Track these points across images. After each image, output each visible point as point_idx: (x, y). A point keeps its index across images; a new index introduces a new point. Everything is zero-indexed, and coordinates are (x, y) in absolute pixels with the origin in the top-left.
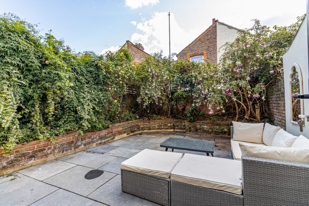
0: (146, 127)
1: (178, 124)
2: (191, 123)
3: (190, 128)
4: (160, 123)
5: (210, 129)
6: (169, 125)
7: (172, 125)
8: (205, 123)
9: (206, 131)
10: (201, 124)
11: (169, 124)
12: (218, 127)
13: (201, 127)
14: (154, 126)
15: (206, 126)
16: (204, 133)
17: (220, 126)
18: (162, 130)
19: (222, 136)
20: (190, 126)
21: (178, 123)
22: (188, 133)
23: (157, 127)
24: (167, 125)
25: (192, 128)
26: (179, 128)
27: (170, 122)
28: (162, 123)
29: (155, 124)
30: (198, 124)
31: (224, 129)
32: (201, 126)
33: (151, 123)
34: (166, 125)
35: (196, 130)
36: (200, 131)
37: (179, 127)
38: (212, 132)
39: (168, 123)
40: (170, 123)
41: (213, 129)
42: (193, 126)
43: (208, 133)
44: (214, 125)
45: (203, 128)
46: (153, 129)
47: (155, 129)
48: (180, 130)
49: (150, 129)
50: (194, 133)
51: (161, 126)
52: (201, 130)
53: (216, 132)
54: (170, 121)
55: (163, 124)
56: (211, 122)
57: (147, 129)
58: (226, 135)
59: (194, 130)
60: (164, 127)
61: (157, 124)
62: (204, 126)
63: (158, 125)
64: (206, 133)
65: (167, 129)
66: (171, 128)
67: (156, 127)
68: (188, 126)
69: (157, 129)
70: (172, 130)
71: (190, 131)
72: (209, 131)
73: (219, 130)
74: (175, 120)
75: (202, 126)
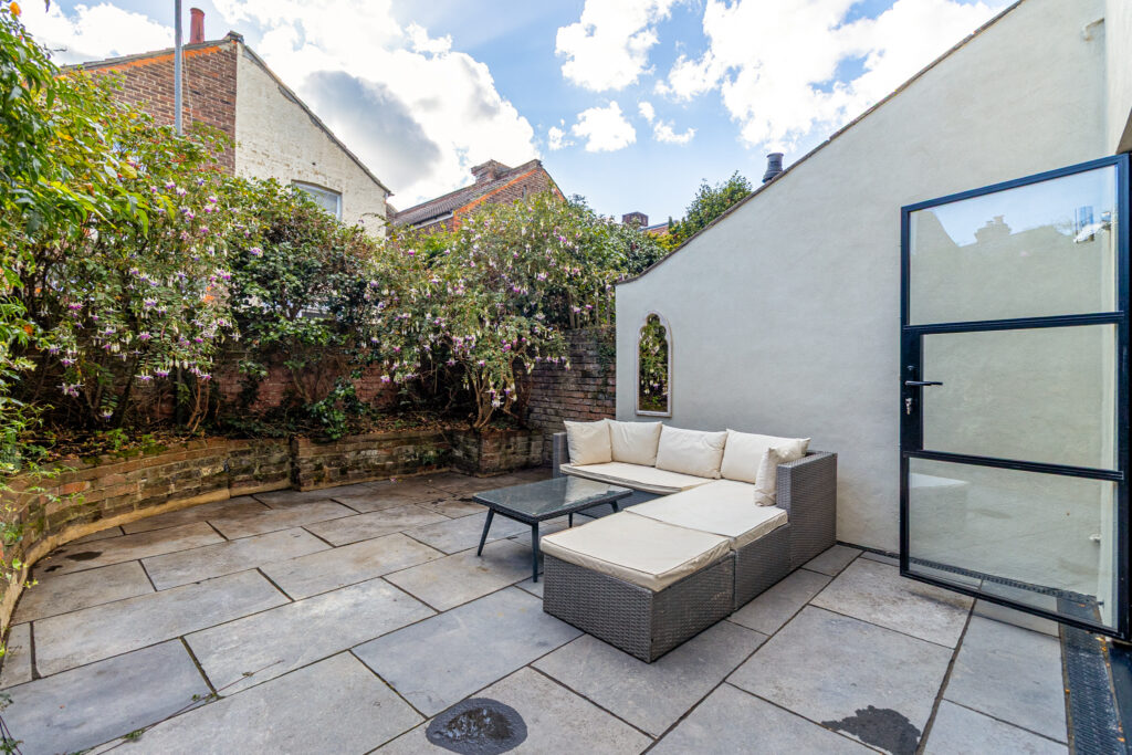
0: (77, 509)
1: (246, 460)
2: (323, 448)
3: (319, 467)
4: (156, 471)
5: (389, 459)
6: (206, 471)
7: (220, 469)
8: (374, 441)
9: (378, 466)
10: (362, 445)
11: (204, 469)
12: (411, 449)
13: (360, 457)
14: (122, 490)
15: (376, 452)
16: (369, 476)
17: (416, 444)
18: (171, 504)
19: (424, 473)
20: (318, 462)
21: (247, 457)
22: (312, 487)
23: (140, 497)
24: (198, 473)
25: (325, 467)
26: (256, 478)
27: (210, 457)
28: (169, 470)
29: (128, 482)
30: (349, 447)
31: (426, 452)
32: (359, 453)
33: (107, 479)
34: (189, 476)
35: (344, 472)
36: (356, 471)
37: (256, 472)
38: (396, 466)
39: (202, 464)
40: (213, 462)
41: (397, 457)
42: (333, 459)
43: (383, 473)
44: (402, 444)
45: (366, 460)
46: (118, 511)
47: (130, 508)
48: (261, 487)
49: (97, 517)
50: (335, 484)
51: (167, 482)
52: (359, 468)
53: (407, 464)
54: (213, 451)
55: (174, 474)
56: (393, 436)
57: (84, 520)
58: (431, 469)
59: (335, 472)
60: (178, 486)
61: (144, 476)
62: (369, 453)
63: (147, 485)
64: (376, 476)
65: (198, 492)
66: (219, 486)
67: (135, 494)
68: (311, 461)
69: (144, 504)
70: (224, 493)
71: (319, 480)
72: (384, 466)
73: (415, 457)
74: (233, 446)
75: (363, 452)
